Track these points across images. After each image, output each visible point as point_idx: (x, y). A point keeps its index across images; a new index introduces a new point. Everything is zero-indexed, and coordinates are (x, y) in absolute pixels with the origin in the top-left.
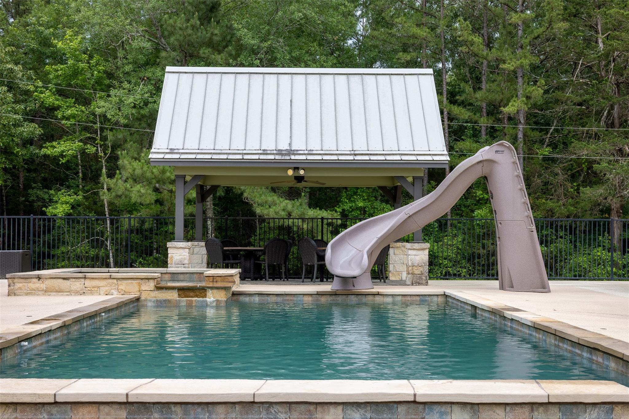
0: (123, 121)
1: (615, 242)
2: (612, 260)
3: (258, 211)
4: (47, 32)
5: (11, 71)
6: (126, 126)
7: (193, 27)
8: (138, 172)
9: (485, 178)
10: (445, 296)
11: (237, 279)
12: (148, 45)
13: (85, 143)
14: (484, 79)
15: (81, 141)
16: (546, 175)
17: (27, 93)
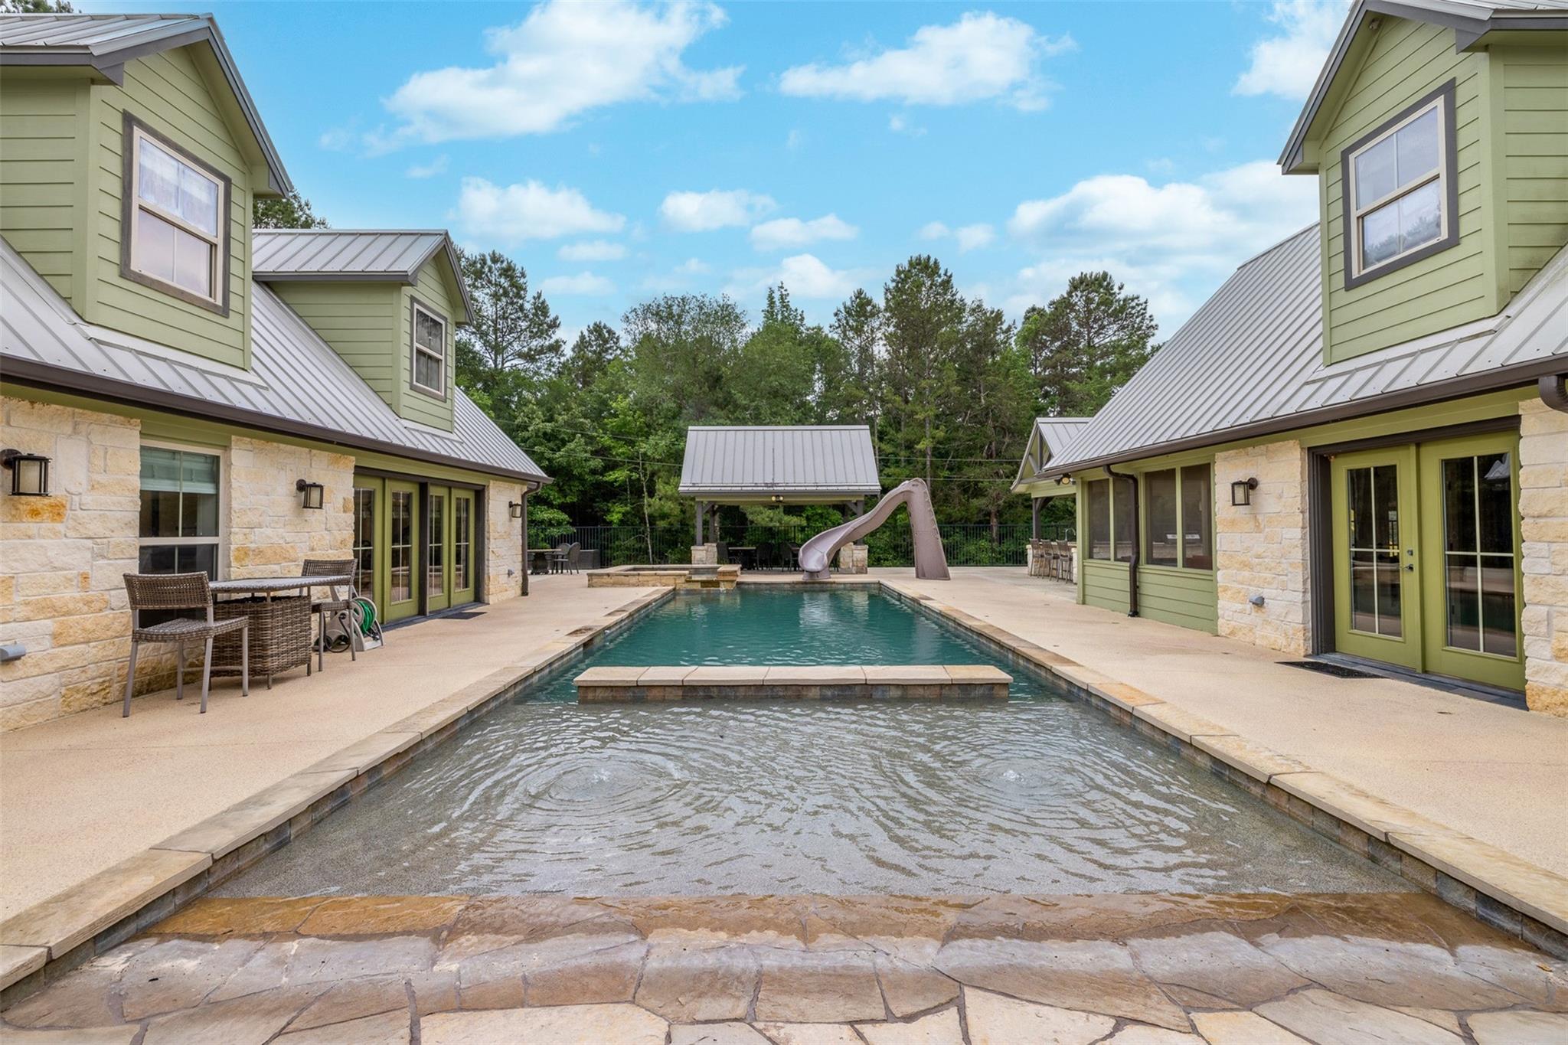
0: (657, 457)
1: (994, 535)
2: (992, 548)
3: (750, 517)
4: (605, 396)
5: (582, 423)
6: (658, 461)
7: (704, 392)
8: (669, 493)
9: (906, 503)
10: (879, 583)
11: (739, 573)
12: (674, 405)
13: (632, 472)
14: (903, 423)
15: (629, 470)
16: (946, 490)
17: (592, 438)
